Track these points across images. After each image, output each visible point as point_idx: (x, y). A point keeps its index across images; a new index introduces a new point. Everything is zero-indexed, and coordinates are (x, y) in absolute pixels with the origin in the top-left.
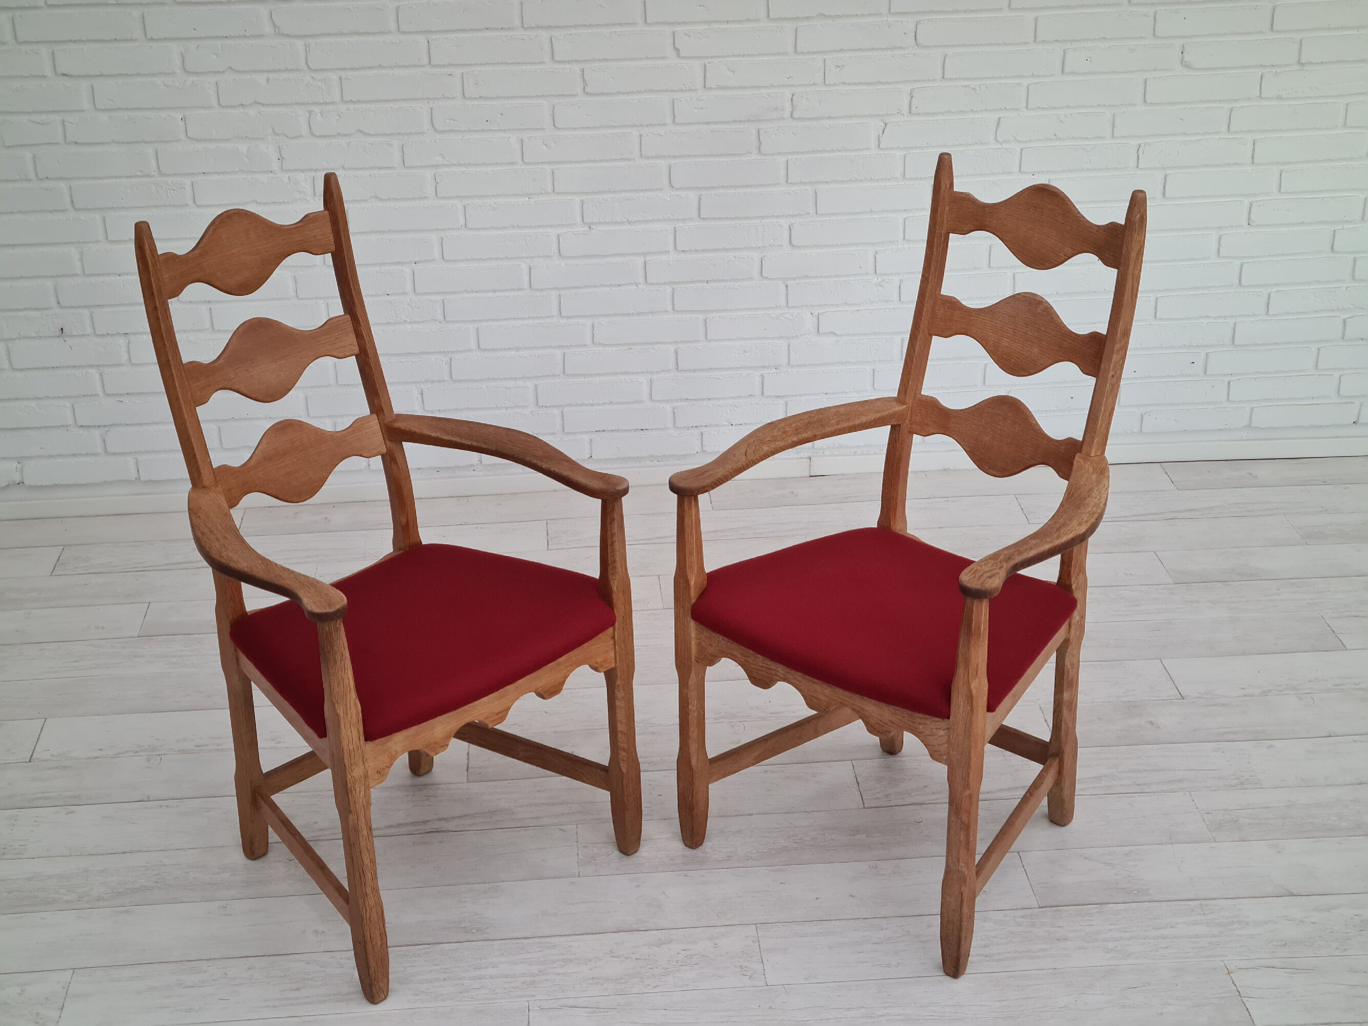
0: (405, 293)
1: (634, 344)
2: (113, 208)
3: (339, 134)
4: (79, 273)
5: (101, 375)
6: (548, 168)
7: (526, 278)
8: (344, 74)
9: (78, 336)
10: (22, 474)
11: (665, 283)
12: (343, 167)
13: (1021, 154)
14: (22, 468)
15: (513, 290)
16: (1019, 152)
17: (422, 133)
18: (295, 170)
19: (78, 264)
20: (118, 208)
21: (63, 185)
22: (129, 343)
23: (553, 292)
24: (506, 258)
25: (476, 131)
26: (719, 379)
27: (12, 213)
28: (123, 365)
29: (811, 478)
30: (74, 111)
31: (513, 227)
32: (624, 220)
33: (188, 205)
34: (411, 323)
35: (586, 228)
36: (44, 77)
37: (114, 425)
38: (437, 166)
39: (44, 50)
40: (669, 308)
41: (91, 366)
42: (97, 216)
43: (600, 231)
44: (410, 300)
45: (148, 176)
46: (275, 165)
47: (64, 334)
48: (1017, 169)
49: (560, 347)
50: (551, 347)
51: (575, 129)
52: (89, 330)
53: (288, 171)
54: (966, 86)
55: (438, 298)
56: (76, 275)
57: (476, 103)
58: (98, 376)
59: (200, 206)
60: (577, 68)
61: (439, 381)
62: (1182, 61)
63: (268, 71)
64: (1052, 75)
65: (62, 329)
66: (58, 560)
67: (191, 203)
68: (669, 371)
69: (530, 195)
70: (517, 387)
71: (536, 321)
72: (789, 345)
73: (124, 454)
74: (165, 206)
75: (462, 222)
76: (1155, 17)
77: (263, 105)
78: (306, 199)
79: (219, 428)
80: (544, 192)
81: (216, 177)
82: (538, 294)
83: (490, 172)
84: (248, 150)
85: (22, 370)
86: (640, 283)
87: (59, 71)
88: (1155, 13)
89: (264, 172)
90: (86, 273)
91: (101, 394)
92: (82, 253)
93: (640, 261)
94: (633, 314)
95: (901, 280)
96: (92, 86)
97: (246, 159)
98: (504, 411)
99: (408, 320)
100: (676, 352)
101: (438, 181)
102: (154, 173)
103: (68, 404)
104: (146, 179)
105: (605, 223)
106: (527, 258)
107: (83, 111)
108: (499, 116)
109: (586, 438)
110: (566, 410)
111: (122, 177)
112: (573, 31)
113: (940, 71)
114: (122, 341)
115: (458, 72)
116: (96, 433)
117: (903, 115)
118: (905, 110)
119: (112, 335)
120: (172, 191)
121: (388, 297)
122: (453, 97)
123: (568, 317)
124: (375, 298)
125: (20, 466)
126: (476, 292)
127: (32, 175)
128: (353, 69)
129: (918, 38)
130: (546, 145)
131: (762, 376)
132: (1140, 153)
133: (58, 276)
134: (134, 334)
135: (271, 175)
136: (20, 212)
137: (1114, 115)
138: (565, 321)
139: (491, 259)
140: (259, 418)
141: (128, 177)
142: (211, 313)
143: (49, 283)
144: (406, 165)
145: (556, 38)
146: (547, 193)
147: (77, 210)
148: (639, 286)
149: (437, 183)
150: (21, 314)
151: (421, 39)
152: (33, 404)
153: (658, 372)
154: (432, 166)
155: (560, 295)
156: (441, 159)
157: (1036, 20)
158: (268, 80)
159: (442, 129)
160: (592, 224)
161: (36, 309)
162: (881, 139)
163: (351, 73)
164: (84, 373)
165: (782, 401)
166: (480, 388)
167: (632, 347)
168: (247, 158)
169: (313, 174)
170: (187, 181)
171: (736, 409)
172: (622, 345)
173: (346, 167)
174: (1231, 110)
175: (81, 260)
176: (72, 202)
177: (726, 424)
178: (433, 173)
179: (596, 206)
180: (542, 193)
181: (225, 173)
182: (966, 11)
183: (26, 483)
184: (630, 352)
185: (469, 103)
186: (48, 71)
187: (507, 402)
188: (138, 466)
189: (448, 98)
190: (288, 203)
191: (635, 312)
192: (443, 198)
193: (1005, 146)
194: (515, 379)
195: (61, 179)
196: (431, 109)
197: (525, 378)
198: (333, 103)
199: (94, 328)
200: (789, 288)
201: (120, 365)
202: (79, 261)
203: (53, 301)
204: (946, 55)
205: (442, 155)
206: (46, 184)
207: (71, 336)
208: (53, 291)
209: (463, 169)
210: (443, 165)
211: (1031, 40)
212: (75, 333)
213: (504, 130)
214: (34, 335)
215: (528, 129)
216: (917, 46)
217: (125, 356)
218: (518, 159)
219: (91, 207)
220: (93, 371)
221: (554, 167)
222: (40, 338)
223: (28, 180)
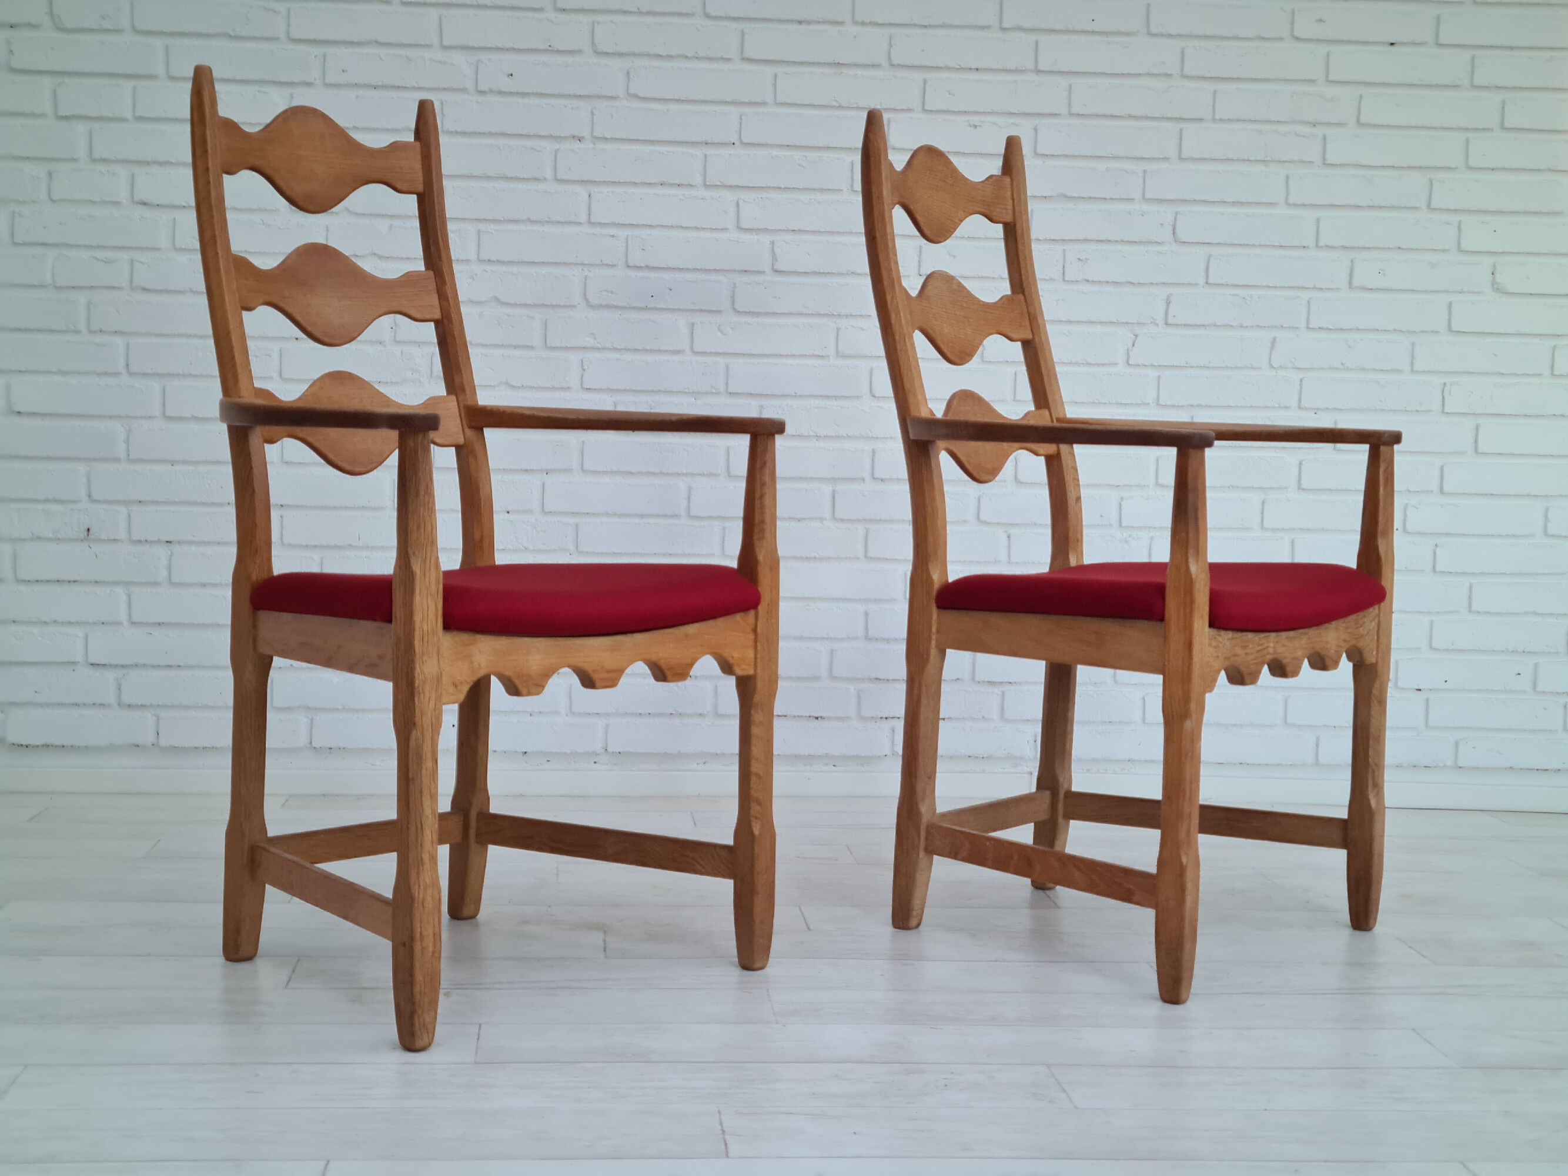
0: (529, 512)
1: (812, 599)
2: (177, 375)
4: (122, 457)
5: (129, 597)
6: (722, 361)
7: (684, 502)
8: (483, 227)
9: (109, 541)
11: (858, 521)
13: (1301, 385)
15: (666, 516)
16: (1297, 384)
17: (572, 307)
18: (410, 343)
19: (123, 446)
21: (119, 341)
22: (171, 556)
23: (717, 523)
24: (662, 474)
25: (637, 308)
28: (159, 584)
30: (147, 249)
32: (812, 434)
33: (271, 378)
34: (531, 551)
36: (117, 203)
37: (136, 666)
38: (585, 349)
39: (122, 172)
40: (861, 554)
41: (117, 583)
42: (156, 384)
44: (536, 520)
46: (387, 334)
47: (91, 537)
48: (1295, 404)
51: (757, 314)
52: (123, 534)
53: (404, 342)
54: (1233, 295)
55: (572, 521)
57: (640, 274)
58: (124, 598)
59: (286, 382)
60: (766, 239)
62: (1493, 283)
63: (392, 217)
64: (1338, 289)
65: (88, 530)
66: (39, 814)
67: (276, 376)
68: (855, 638)
73: (142, 707)
76: (1459, 228)
77: (381, 257)
78: (420, 382)
80: (714, 391)
82: (696, 523)
83: (650, 362)
85: (28, 582)
86: (825, 519)
87: (136, 198)
88: (1460, 222)
90: (131, 457)
91: (125, 623)
92: (129, 431)
93: (827, 489)
94: (815, 558)
95: (1152, 538)
96: (175, 219)
99: (531, 547)
100: (866, 614)
101: (586, 368)
103: (80, 633)
106: (686, 475)
107: (158, 249)
108: (668, 291)
112: (764, 195)
113: (1203, 274)
114: (162, 552)
115: (622, 233)
116: (110, 675)
118: (1160, 321)
119: (151, 543)
122: (613, 264)
126: (619, 516)
127: (82, 326)
128: (495, 221)
129: (1177, 231)
130: (721, 332)
132: (1446, 394)
133: (94, 459)
136: (61, 373)
137: (1413, 345)
139: (642, 473)
142: (282, 520)
143: (82, 468)
144: (548, 345)
145: (744, 201)
146: (718, 393)
147: (131, 374)
148: (825, 522)
149: (584, 370)
150: (40, 507)
151: (581, 191)
152: (36, 630)
153: (843, 639)
154: (580, 348)
155: (724, 528)
156: (591, 341)
157: (1318, 220)
158: (391, 227)
159: (596, 303)
161: (60, 502)
162: (1131, 353)
163: (492, 227)
164: (108, 592)
165: (997, 690)
170: (275, 347)
174: (1554, 348)
175: (127, 441)
176: (128, 365)
178: (580, 358)
180: (712, 393)
182: (1234, 203)
185: (633, 273)
186: (123, 196)
188: (158, 726)
189: (607, 265)
190: (397, 383)
191: (818, 556)
192: (590, 390)
193: (1281, 373)
195: (118, 333)
196: (586, 278)
198: (467, 261)
199: (129, 533)
200: (1012, 537)
201: (156, 584)
202: (124, 442)
203: (83, 493)
204: (1210, 256)
205: (593, 335)
206: (98, 339)
207: (100, 540)
208: (84, 480)
209: (617, 355)
210: (594, 349)
211: (1312, 245)
212: (104, 537)
213: (673, 310)
214: (51, 535)
215: (701, 311)
216: (1176, 241)
217: (164, 573)
218: (686, 346)
219: (150, 371)
220: (120, 591)
221: (730, 360)
222: (58, 540)
223: (77, 332)
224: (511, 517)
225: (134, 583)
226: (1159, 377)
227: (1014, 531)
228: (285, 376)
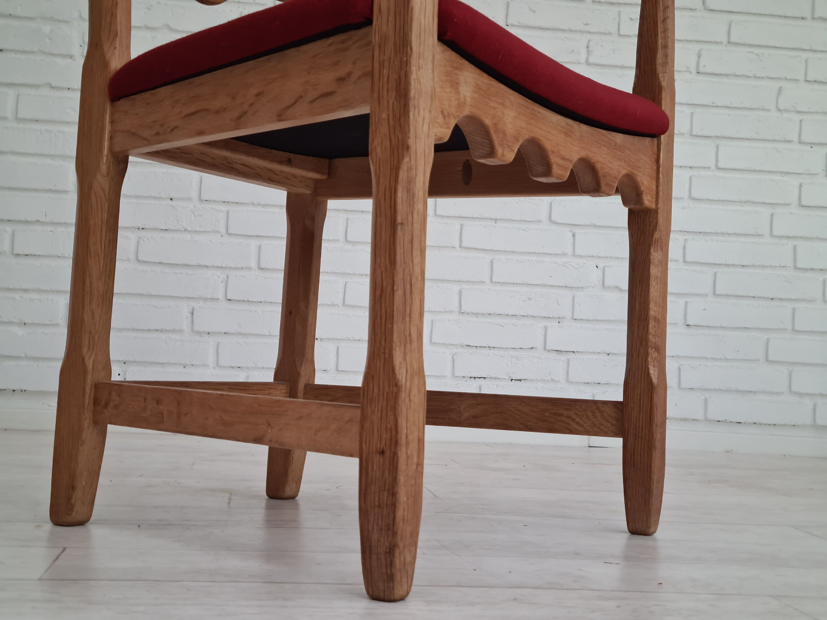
13: (801, 125)
16: (798, 124)
26: (501, 325)
29: (590, 447)
40: (457, 244)
44: (194, 206)
61: (212, 299)
68: (451, 312)
72: (574, 297)
81: (13, 55)
84: (51, 31)
95: (686, 240)
99: (189, 228)
100: (460, 293)
110: (342, 344)
113: (726, 35)
117: (690, 72)
118: (694, 71)
131: (546, 328)
165: (563, 358)
168: (49, 39)
171: (517, 361)
177: (506, 377)
181: (23, 52)
193: (786, 115)
200: (576, 236)
204: (731, 21)
211: (809, 16)
216: (705, 9)
226: (692, 113)
227: (578, 231)
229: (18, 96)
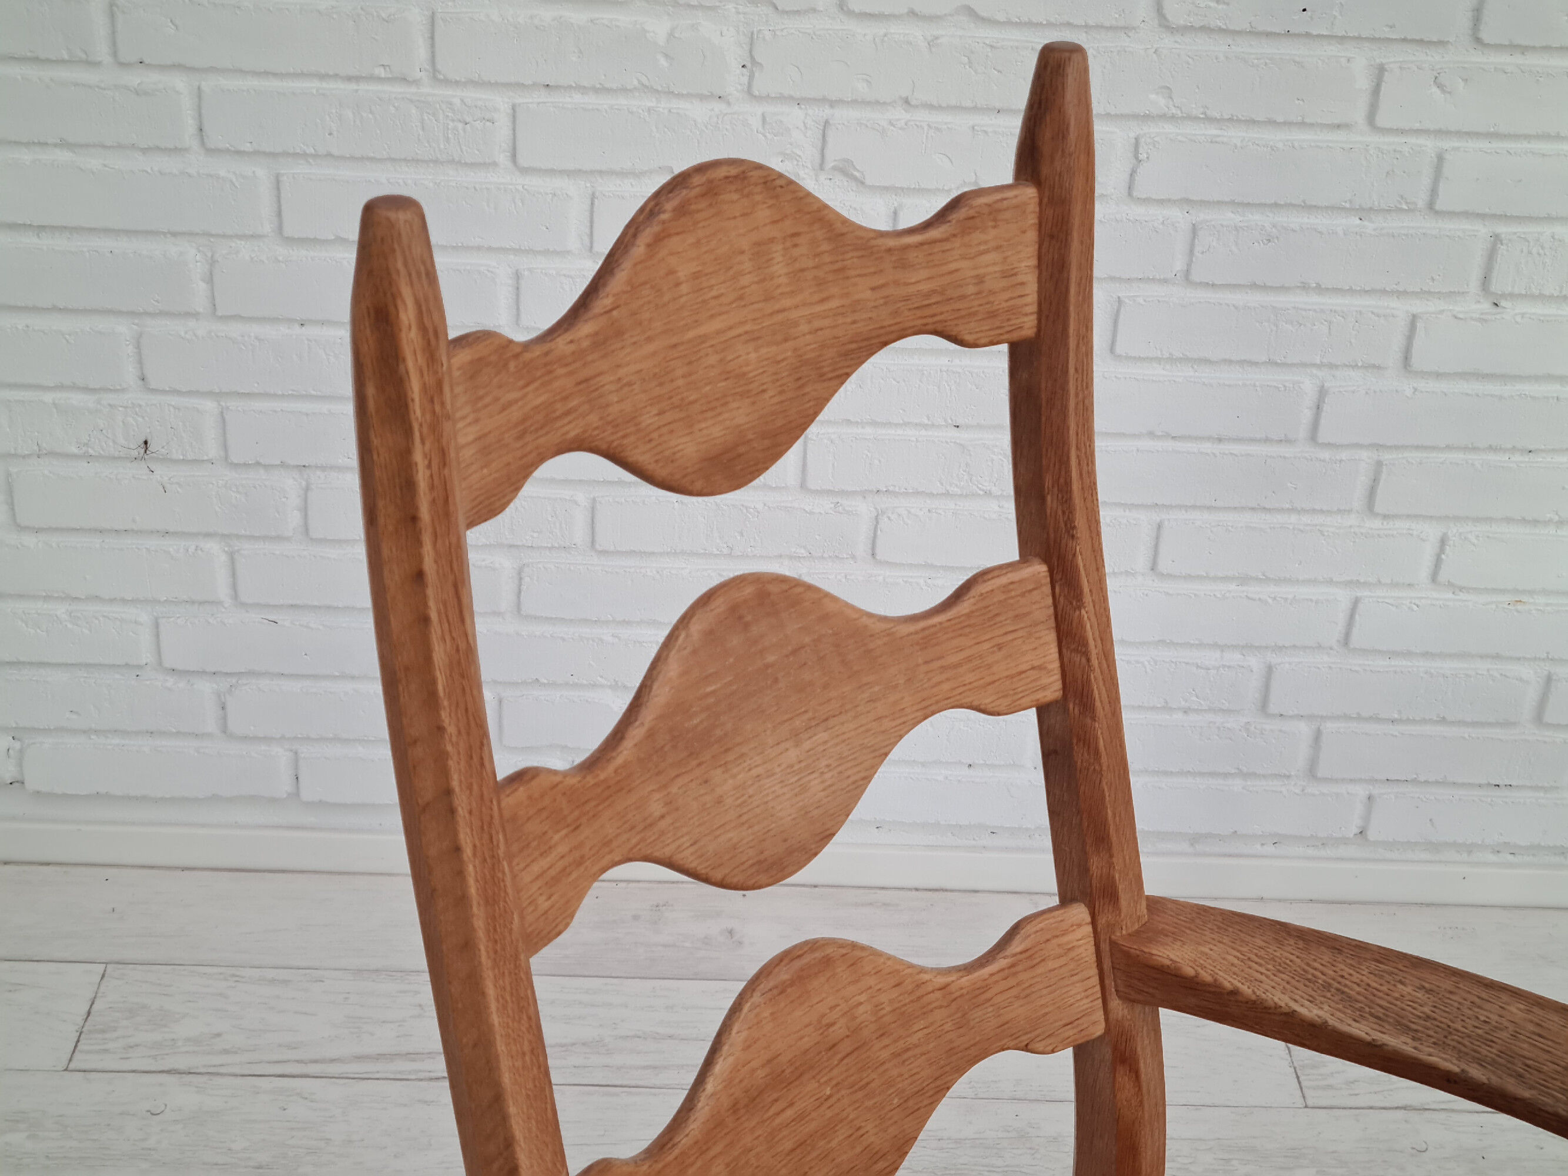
1: (1531, 593)
2: (305, 155)
3: (912, 13)
4: (201, 310)
5: (232, 556)
6: (1429, 145)
7: (1307, 415)
9: (184, 461)
10: (20, 764)
12: (907, 101)
14: (21, 751)
15: (1267, 440)
17: (1126, 29)
18: (782, 99)
19: (201, 286)
20: (315, 156)
21: (180, 82)
22: (307, 489)
23: (1364, 454)
24: (1272, 363)
25: (1269, 35)
27: (43, 144)
28: (287, 539)
31: (1305, 287)
33: (495, 164)
35: (1486, 306)
37: (251, 673)
38: (1147, 118)
41: (208, 535)
42: (261, 172)
43: (1523, 315)
45: (404, 80)
46: (734, 80)
47: (151, 454)
49: (1349, 584)
50: (1330, 582)
51: (1524, 49)
52: (213, 451)
53: (767, 98)
56: (195, 315)
58: (224, 558)
59: (525, 171)
65: (146, 443)
66: (89, 1013)
67: (503, 159)
69: (1364, 212)
70: (1224, 666)
71: (1306, 519)
73: (267, 739)
74: (436, 162)
75: (1179, 265)
79: (500, 701)
80: (1405, 207)
81: (578, 98)
82: (1326, 455)
83: (1280, 145)
84: (671, 35)
85: (38, 531)
89: (702, 98)
90: (219, 313)
91: (228, 601)
92: (213, 262)
97: (663, 62)
98: (1179, 716)
101: (1143, 156)
102: (418, 75)
103: (144, 617)
104: (398, 89)
105: (1541, 297)
106: (1320, 366)
109: (1361, 791)
110: (1329, 726)
111: (336, 76)
114: (291, 483)
116: (206, 687)
119: (267, 467)
120: (460, 126)
121: (954, 433)
123: (1386, 517)
124: (923, 432)
125: (17, 745)
126: (1173, 438)
127: (102, 52)
133: (146, 313)
134: (323, 468)
135: (719, 107)
136: (64, 144)
138: (1377, 523)
139: (1230, 362)
140: (594, 686)
141: (349, 79)
143: (123, 328)
146: (1412, 210)
147: (211, 152)
150: (48, 397)
152: (61, 610)
154: (1135, 117)
155: (1379, 463)
156: (1162, 101)
159: (1182, 22)
160: (1503, 296)
161: (87, 390)
164: (192, 549)
166: (1137, 662)
167: (1525, 599)
168: (666, 56)
169: (826, 112)
170: (501, 102)
172: (1503, 591)
173: (914, 102)
175: (210, 280)
178: (1132, 135)
179: (1530, 253)
180: (1400, 210)
181: (601, 90)
183: (31, 785)
184: (1518, 611)
187: (1194, 698)
188: (296, 767)
192: (1147, 201)
194: (1222, 648)
195: (178, 67)
197: (1247, 648)
199: (225, 447)
201: (280, 538)
202: (203, 280)
203: (130, 374)
205: (1167, 91)
206: (134, 79)
207: (166, 460)
208: (130, 349)
209: (1212, 131)
210: (1163, 117)
212: (177, 455)
213: (1342, 39)
214: (74, 450)
215: (1404, 40)
217: (294, 519)
218: (1359, 116)
219: (248, 147)
220: (213, 547)
221: (1447, 144)
222: (89, 458)
223: (92, 64)
224: (963, 436)
225: (238, 537)
228: (523, 161)
229: (593, 197)
